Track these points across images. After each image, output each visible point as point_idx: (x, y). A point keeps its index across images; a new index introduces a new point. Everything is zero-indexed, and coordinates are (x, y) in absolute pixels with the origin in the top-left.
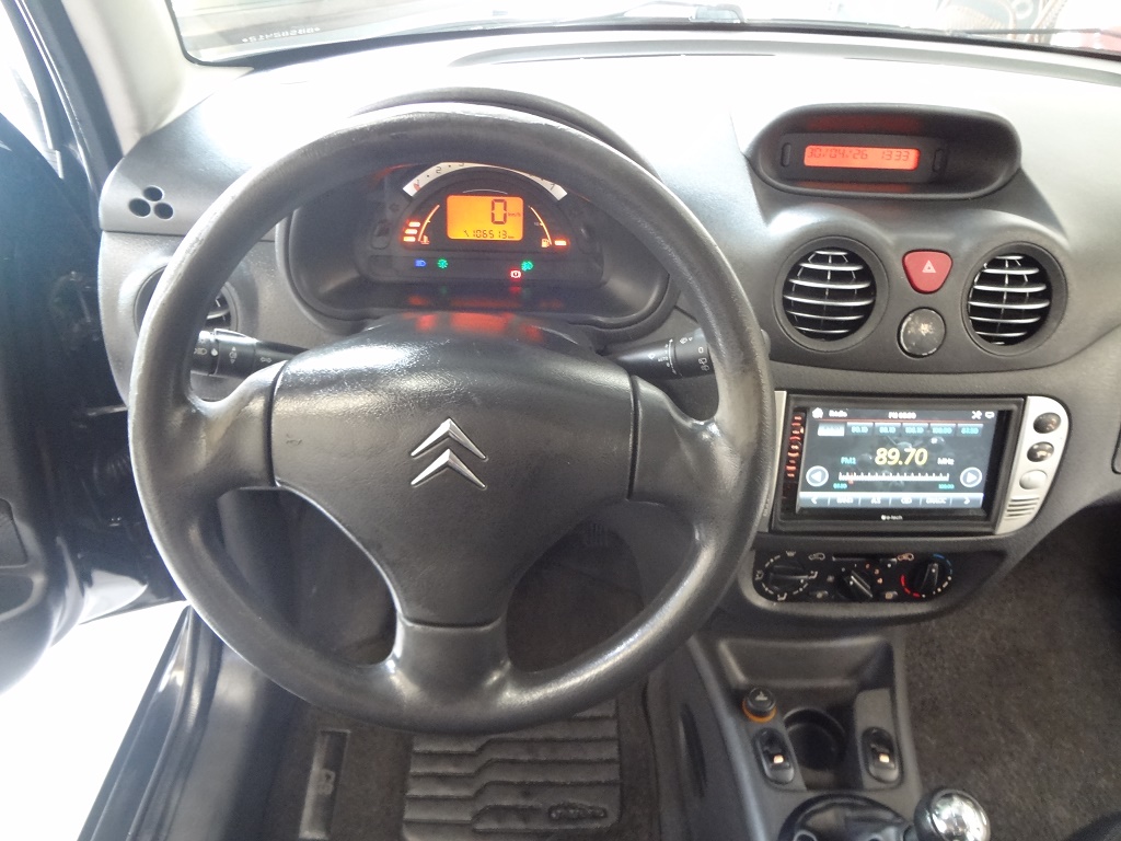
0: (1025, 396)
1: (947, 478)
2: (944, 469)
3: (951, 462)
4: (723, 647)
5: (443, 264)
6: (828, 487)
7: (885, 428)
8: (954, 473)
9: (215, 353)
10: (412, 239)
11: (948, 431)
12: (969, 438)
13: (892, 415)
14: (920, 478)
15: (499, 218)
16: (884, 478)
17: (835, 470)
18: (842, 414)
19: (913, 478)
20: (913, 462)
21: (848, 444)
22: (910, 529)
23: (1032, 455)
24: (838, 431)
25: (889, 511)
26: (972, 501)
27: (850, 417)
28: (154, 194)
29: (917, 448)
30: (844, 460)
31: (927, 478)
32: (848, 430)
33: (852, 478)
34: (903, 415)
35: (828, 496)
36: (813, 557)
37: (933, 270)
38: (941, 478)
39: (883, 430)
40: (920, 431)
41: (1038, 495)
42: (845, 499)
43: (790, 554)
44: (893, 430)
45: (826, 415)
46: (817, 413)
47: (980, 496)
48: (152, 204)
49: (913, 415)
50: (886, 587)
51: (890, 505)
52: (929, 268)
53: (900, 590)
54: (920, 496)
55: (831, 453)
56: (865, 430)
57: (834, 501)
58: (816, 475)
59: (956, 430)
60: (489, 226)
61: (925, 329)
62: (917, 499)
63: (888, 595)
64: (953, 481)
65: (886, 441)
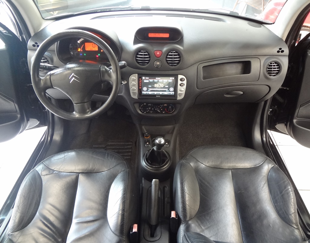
0: (178, 75)
1: (167, 89)
2: (167, 88)
3: (168, 87)
4: (143, 127)
5: (85, 55)
6: (147, 91)
7: (155, 80)
8: (169, 88)
9: (44, 67)
10: (80, 51)
11: (166, 81)
12: (170, 82)
13: (156, 78)
14: (163, 89)
15: (94, 47)
16: (156, 89)
17: (148, 88)
18: (148, 78)
19: (161, 89)
20: (161, 86)
21: (150, 83)
23: (180, 85)
24: (148, 81)
25: (158, 95)
26: (172, 94)
27: (149, 79)
28: (36, 43)
29: (162, 84)
30: (149, 86)
31: (164, 89)
32: (149, 81)
33: (151, 89)
34: (158, 78)
35: (147, 92)
36: (149, 105)
37: (159, 54)
38: (166, 89)
39: (155, 81)
40: (162, 81)
41: (184, 92)
42: (150, 93)
43: (145, 104)
44: (157, 81)
45: (145, 78)
46: (144, 78)
47: (174, 93)
48: (36, 45)
49: (160, 78)
50: (163, 111)
51: (158, 94)
52: (158, 53)
53: (166, 111)
54: (163, 93)
55: (147, 85)
56: (152, 81)
57: (148, 93)
58: (145, 89)
59: (168, 81)
60: (92, 48)
61: (158, 63)
62: (162, 93)
63: (164, 112)
64: (169, 90)
65: (156, 83)
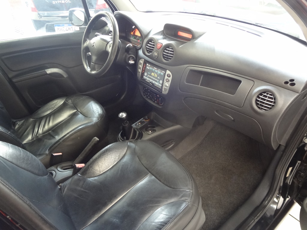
0: (167, 70)
1: (158, 81)
3: (159, 78)
6: (146, 76)
7: (153, 70)
10: (132, 34)
11: (160, 73)
12: (161, 75)
13: (154, 68)
16: (152, 77)
17: (148, 74)
18: (150, 66)
19: (155, 79)
20: (155, 76)
21: (149, 70)
22: (152, 87)
23: (166, 80)
24: (149, 68)
26: (160, 86)
29: (156, 74)
33: (149, 76)
35: (146, 78)
36: (149, 90)
40: (157, 72)
41: (168, 89)
42: (148, 79)
43: (146, 88)
45: (148, 65)
49: (156, 69)
51: (152, 82)
56: (151, 69)
58: (146, 74)
59: (161, 73)
61: (156, 54)
62: (155, 83)
63: (156, 102)
64: (159, 81)
65: (153, 72)
